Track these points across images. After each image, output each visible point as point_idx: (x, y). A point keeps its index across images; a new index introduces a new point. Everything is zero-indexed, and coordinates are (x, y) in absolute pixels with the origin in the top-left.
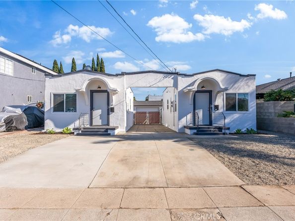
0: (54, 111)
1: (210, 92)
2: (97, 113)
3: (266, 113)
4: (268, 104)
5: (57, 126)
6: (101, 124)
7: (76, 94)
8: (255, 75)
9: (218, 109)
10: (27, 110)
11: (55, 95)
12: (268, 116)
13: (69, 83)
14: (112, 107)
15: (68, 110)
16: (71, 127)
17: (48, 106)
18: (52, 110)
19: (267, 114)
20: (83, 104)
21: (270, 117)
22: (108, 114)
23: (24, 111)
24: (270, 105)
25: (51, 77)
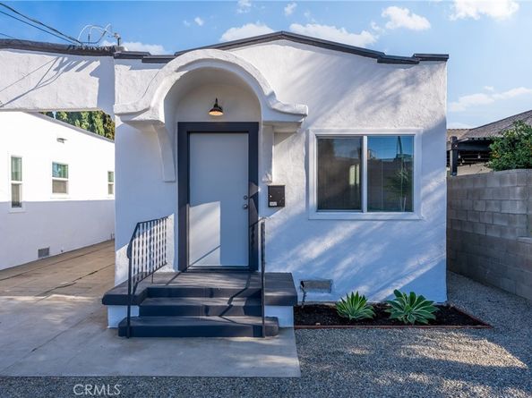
1: (251, 130)
3: (493, 215)
4: (502, 180)
8: (443, 58)
9: (281, 204)
12: (502, 230)
19: (498, 222)
21: (511, 237)
24: (508, 185)
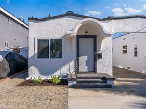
0: (39, 57)
2: (83, 59)
5: (42, 72)
6: (87, 71)
7: (61, 40)
10: (9, 56)
11: (39, 41)
13: (55, 28)
14: (99, 53)
15: (53, 56)
16: (57, 74)
17: (32, 52)
18: (36, 56)
20: (68, 49)
22: (95, 60)
23: (6, 58)
25: (34, 21)
